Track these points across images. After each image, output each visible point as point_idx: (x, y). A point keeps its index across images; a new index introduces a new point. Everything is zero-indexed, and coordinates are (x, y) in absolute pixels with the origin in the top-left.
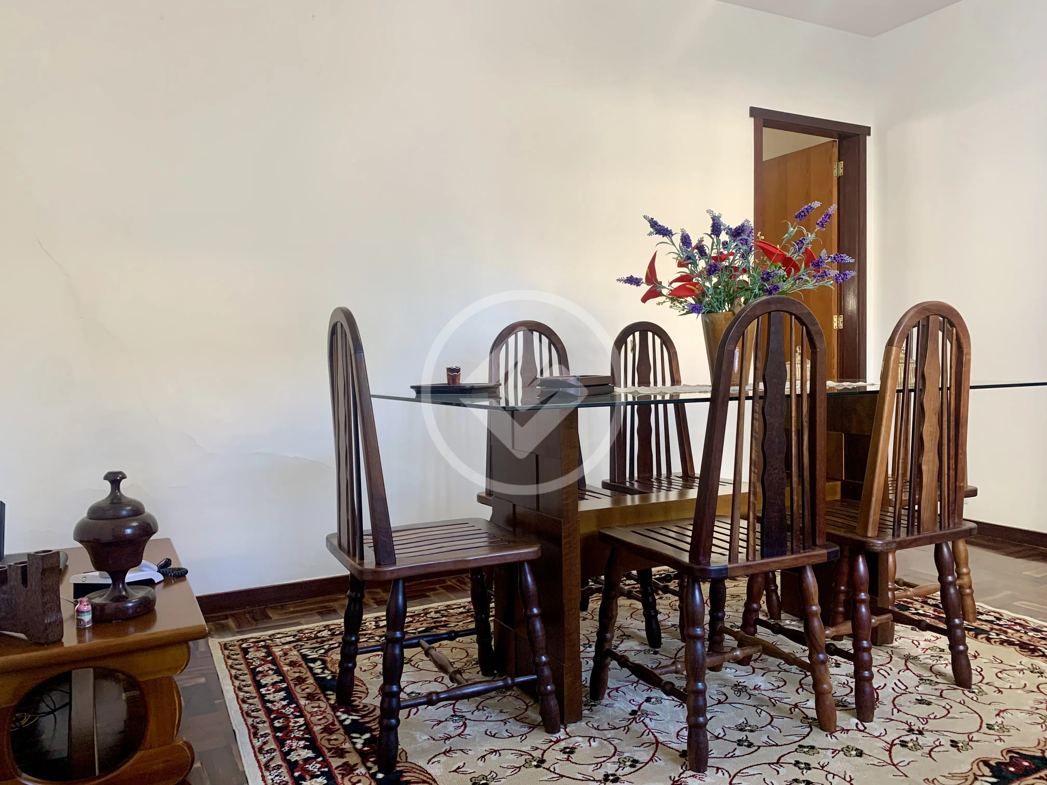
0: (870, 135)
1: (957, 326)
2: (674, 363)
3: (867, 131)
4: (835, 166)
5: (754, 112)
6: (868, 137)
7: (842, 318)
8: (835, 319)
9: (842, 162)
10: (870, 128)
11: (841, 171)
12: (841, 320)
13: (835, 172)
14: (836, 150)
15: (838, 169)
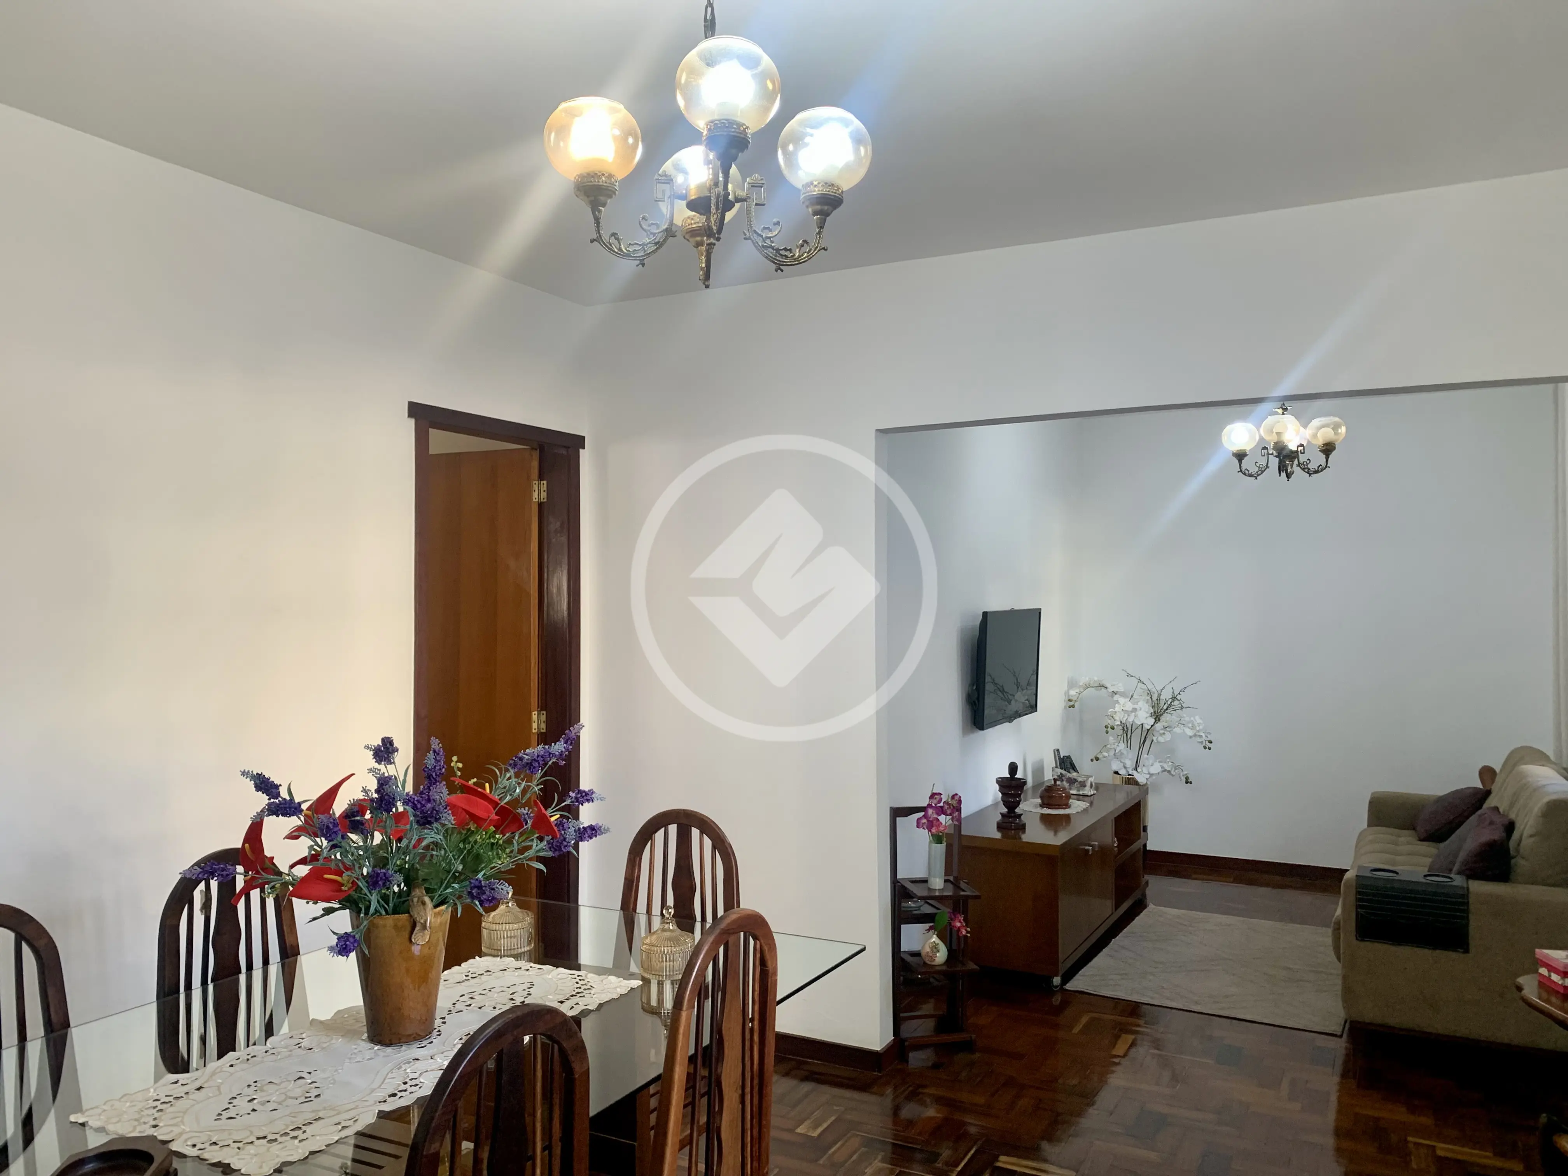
0: (584, 448)
1: (761, 938)
2: (285, 916)
3: (578, 442)
4: (536, 487)
5: (416, 410)
6: (581, 451)
7: (545, 716)
8: (535, 716)
9: (545, 482)
10: (584, 437)
11: (544, 495)
12: (543, 718)
13: (535, 495)
14: (535, 464)
15: (539, 492)
